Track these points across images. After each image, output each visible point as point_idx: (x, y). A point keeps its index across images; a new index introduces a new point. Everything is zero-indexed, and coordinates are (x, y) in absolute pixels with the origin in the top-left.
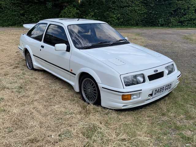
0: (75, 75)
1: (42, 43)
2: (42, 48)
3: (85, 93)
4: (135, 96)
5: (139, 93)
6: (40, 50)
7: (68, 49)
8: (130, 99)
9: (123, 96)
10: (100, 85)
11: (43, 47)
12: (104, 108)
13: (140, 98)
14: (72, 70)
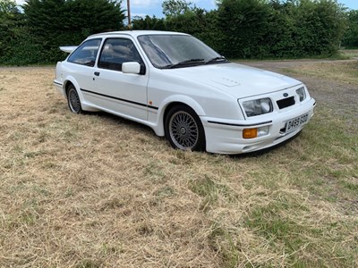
0: (157, 108)
1: (96, 68)
2: (95, 76)
3: (176, 137)
4: (262, 132)
5: (267, 126)
6: (94, 79)
7: (143, 71)
8: (256, 136)
9: (244, 131)
10: (204, 118)
11: (97, 74)
12: (212, 154)
13: (269, 135)
14: (151, 103)
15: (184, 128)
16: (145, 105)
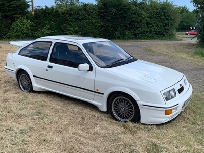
0: (103, 94)
3: (117, 112)
4: (174, 110)
6: (47, 70)
8: (171, 113)
9: (166, 111)
10: (140, 103)
14: (98, 90)
15: (123, 108)
16: (93, 91)
